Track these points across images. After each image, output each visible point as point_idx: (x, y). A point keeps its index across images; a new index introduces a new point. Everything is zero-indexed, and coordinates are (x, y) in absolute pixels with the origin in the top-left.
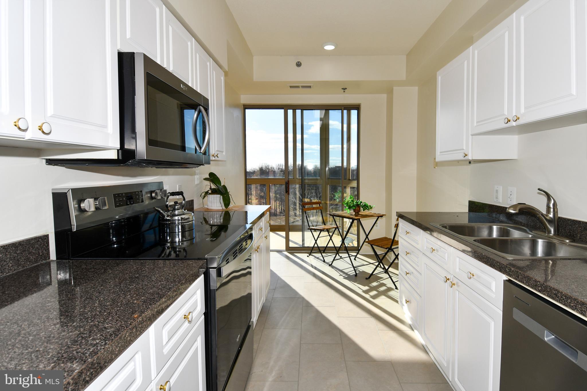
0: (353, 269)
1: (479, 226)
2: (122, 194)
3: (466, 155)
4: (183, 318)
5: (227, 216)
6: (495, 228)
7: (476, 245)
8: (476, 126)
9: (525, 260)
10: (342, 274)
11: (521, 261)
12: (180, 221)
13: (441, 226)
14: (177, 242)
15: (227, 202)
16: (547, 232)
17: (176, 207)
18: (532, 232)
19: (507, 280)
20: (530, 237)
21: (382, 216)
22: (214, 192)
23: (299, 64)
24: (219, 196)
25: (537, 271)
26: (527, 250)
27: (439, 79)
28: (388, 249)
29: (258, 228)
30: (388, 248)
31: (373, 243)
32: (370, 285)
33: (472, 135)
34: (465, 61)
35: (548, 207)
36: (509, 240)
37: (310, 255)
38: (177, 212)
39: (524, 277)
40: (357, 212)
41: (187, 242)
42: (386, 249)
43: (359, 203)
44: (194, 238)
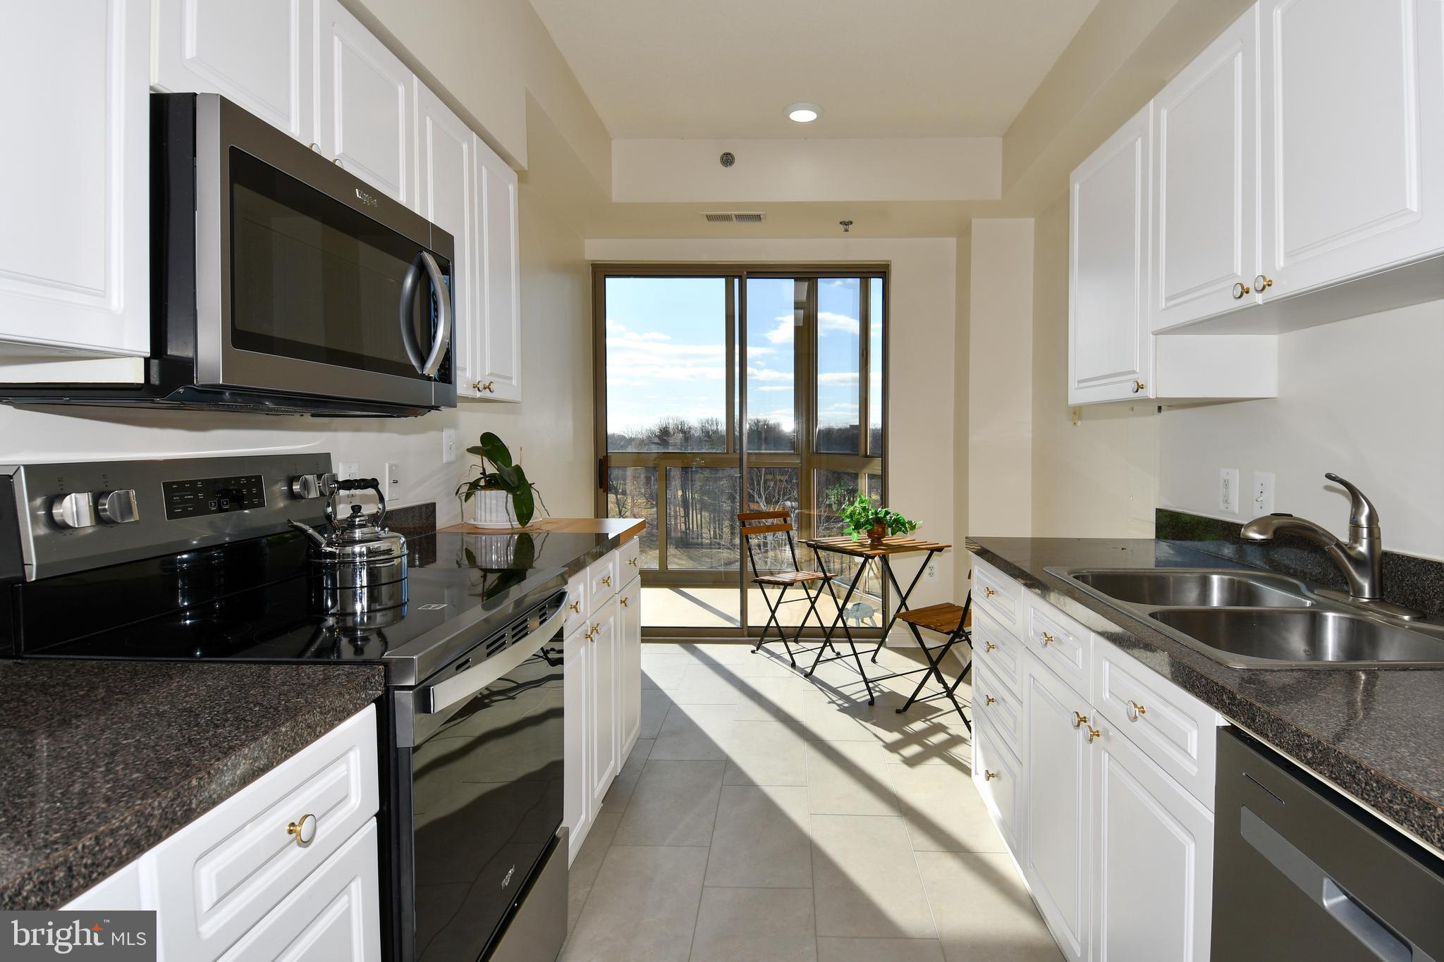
0: (863, 686)
1: (1180, 575)
2: (194, 483)
3: (1140, 387)
4: (286, 833)
5: (525, 545)
6: (1216, 579)
7: (1153, 627)
8: (1164, 310)
9: (1278, 671)
10: (834, 699)
11: (1267, 674)
12: (365, 558)
13: (1072, 575)
14: (359, 614)
15: (524, 508)
16: (1351, 594)
17: (358, 519)
18: (1312, 592)
19: (1225, 728)
20: (1308, 605)
21: (940, 549)
22: (493, 483)
23: (727, 160)
24: (504, 492)
25: (1306, 704)
26: (1297, 642)
27: (1076, 188)
28: (952, 635)
29: (600, 577)
30: (952, 632)
31: (915, 620)
32: (907, 729)
33: (1156, 333)
34: (1137, 139)
35: (1355, 526)
36: (1254, 614)
37: (758, 649)
38: (358, 534)
39: (1269, 721)
40: (876, 539)
41: (384, 612)
42: (948, 633)
43: (882, 516)
44: (406, 603)
